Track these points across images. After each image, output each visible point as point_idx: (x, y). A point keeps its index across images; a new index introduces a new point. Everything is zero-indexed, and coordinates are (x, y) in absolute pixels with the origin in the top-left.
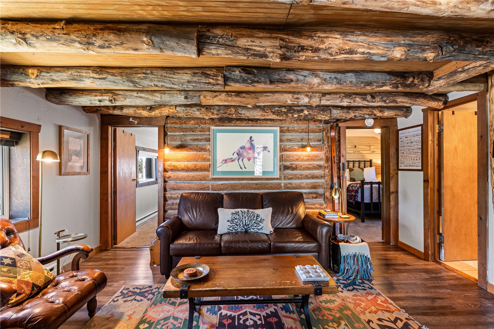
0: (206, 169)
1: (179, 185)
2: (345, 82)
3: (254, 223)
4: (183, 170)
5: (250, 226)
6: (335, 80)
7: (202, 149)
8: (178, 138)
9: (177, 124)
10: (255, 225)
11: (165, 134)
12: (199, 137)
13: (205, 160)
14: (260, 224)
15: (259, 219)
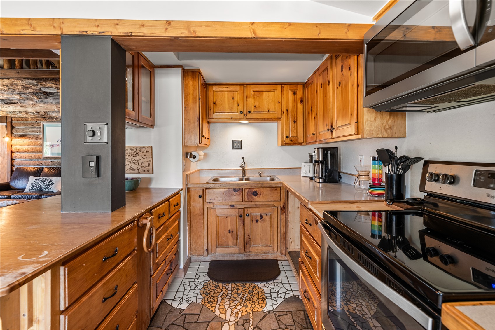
0: (40, 152)
1: (23, 162)
2: (48, 103)
3: (46, 185)
4: (25, 152)
5: (43, 187)
6: (41, 102)
7: (37, 138)
8: (21, 130)
9: (20, 120)
10: (47, 186)
11: (12, 127)
12: (35, 130)
13: (40, 145)
14: (50, 186)
15: (51, 183)
